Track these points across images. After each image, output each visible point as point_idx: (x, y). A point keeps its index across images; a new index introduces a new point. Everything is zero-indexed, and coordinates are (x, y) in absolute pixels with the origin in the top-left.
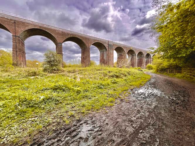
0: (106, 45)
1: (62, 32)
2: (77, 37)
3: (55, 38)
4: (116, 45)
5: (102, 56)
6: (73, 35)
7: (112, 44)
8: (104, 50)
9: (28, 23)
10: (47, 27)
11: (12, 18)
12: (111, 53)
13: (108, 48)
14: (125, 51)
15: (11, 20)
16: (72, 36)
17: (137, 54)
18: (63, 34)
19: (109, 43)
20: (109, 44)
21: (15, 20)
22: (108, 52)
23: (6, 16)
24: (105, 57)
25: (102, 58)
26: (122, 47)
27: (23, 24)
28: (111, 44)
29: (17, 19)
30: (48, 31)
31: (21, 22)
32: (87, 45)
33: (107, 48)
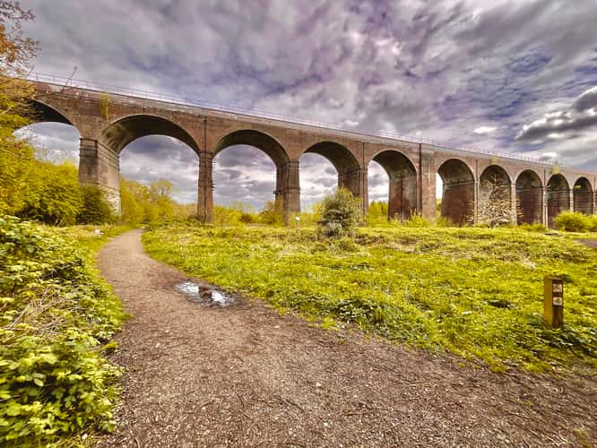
0: (413, 158)
1: (300, 132)
2: (335, 141)
3: (282, 148)
4: (443, 155)
5: (397, 189)
6: (324, 136)
7: (433, 152)
8: (406, 171)
9: (229, 120)
10: (267, 123)
11: (201, 113)
12: (427, 179)
13: (418, 165)
14: (473, 171)
15: (199, 116)
16: (321, 141)
17: (514, 180)
18: (300, 137)
19: (423, 151)
20: (420, 154)
21: (206, 117)
22: (418, 177)
23: (191, 110)
24: (408, 193)
25: (398, 195)
26: (464, 160)
27: (221, 122)
28: (430, 152)
29: (209, 114)
30: (268, 134)
31: (217, 118)
32: (360, 160)
33: (416, 165)
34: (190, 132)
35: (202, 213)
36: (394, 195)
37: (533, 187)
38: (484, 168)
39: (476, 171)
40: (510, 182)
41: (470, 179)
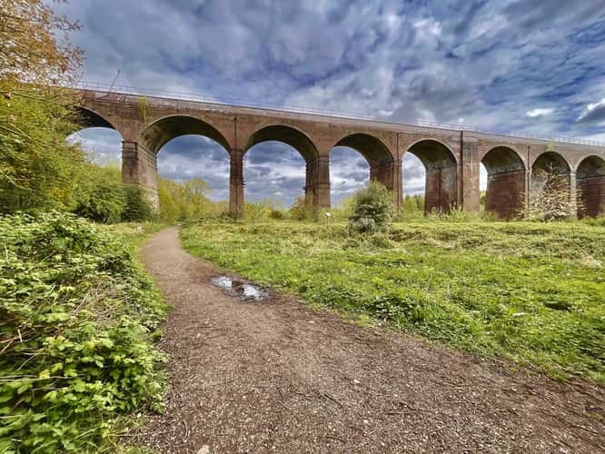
0: (453, 147)
1: (330, 126)
2: (367, 132)
3: (311, 142)
4: (487, 142)
5: (434, 183)
6: (356, 128)
7: (476, 140)
8: (445, 162)
9: (259, 116)
10: (296, 118)
11: (229, 110)
12: (469, 170)
13: (458, 154)
14: (523, 159)
15: (229, 114)
16: (353, 133)
17: (574, 168)
18: (331, 129)
19: (465, 139)
20: (462, 143)
21: (236, 114)
22: (458, 167)
23: (221, 108)
24: (447, 186)
25: (435, 189)
26: (512, 147)
27: (250, 119)
28: (472, 140)
29: (239, 111)
30: (297, 128)
31: (247, 115)
32: (393, 152)
33: (457, 155)
34: (220, 130)
35: (234, 211)
36: (431, 188)
37: (598, 175)
38: (538, 155)
39: (528, 160)
40: (569, 170)
41: (520, 168)
